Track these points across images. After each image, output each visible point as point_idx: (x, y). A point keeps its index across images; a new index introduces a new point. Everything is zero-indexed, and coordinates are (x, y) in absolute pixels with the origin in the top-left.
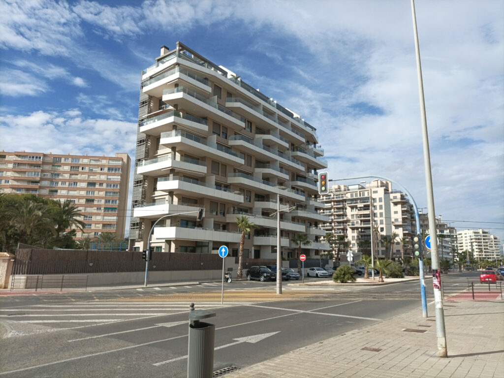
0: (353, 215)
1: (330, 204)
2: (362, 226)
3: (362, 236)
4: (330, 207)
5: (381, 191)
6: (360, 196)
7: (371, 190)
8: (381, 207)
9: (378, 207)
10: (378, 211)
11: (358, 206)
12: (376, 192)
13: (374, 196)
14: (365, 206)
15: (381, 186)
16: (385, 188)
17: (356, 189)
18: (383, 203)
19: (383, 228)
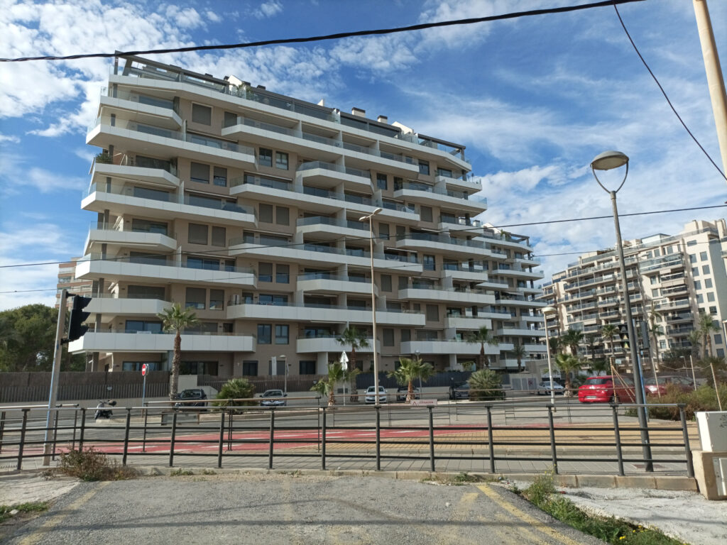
0: (654, 290)
1: (610, 276)
2: (674, 307)
3: (675, 326)
4: (612, 280)
5: (704, 237)
6: (664, 253)
7: (683, 240)
8: (706, 269)
9: (701, 271)
10: (701, 278)
11: (661, 273)
12: (693, 243)
13: (690, 250)
14: (673, 271)
15: (705, 230)
16: (709, 233)
17: (657, 242)
18: (709, 262)
19: (715, 308)
